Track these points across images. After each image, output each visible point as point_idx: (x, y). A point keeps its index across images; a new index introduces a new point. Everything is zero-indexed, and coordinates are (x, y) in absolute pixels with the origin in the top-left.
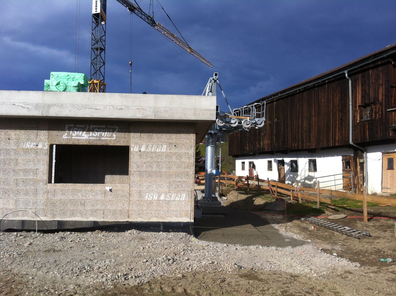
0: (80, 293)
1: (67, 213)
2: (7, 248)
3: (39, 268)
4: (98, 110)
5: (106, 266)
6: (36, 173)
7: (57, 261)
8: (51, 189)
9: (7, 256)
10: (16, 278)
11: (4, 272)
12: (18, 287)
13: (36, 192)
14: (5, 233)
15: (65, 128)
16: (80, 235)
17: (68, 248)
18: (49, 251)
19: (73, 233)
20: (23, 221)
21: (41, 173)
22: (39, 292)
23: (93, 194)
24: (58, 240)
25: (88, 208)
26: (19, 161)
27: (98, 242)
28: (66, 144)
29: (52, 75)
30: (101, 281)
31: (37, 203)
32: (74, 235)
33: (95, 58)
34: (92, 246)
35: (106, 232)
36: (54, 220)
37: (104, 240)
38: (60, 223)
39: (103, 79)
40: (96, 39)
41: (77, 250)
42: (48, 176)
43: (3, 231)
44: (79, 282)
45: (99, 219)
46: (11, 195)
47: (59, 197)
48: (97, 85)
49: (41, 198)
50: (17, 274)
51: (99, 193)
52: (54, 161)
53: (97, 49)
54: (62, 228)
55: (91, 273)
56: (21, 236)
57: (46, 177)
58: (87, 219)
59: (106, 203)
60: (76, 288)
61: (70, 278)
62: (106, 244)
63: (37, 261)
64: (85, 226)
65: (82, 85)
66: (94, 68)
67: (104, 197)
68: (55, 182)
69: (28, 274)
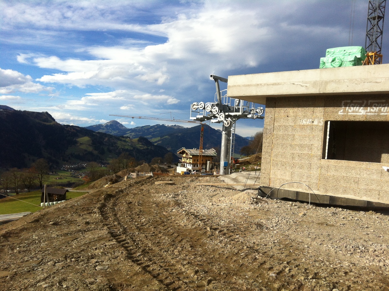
0: (356, 272)
1: (340, 189)
2: (284, 215)
3: (313, 239)
4: (379, 84)
5: (383, 250)
6: (311, 148)
7: (331, 235)
8: (324, 164)
9: (285, 222)
10: (293, 244)
11: (283, 236)
12: (295, 253)
13: (310, 166)
14: (282, 201)
15: (341, 104)
16: (353, 213)
17: (341, 225)
18: (322, 224)
19: (345, 210)
20: (297, 192)
21: (316, 148)
22: (315, 261)
23: (368, 173)
24: (331, 215)
25: (362, 186)
26: (297, 137)
27: (372, 223)
28: (341, 120)
29: (328, 52)
30: (378, 264)
31: (311, 177)
32: (346, 212)
33: (372, 29)
34: (365, 227)
35: (381, 214)
36: (326, 195)
37: (379, 222)
38: (332, 198)
39: (380, 50)
40: (373, 8)
41: (350, 228)
42: (322, 152)
43: (280, 199)
44: (353, 261)
45: (374, 199)
46: (288, 168)
47: (332, 173)
48: (372, 58)
49: (315, 172)
50: (294, 240)
51: (375, 172)
52: (328, 137)
53: (374, 19)
54: (334, 204)
55: (366, 254)
56: (295, 205)
57: (320, 153)
58: (361, 197)
59: (382, 184)
60: (351, 266)
61: (344, 255)
62: (381, 227)
63: (311, 231)
64: (358, 205)
65: (359, 58)
66: (370, 40)
67: (381, 177)
68: (328, 158)
69: (303, 243)
